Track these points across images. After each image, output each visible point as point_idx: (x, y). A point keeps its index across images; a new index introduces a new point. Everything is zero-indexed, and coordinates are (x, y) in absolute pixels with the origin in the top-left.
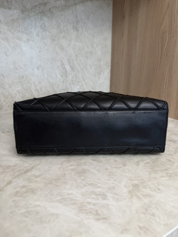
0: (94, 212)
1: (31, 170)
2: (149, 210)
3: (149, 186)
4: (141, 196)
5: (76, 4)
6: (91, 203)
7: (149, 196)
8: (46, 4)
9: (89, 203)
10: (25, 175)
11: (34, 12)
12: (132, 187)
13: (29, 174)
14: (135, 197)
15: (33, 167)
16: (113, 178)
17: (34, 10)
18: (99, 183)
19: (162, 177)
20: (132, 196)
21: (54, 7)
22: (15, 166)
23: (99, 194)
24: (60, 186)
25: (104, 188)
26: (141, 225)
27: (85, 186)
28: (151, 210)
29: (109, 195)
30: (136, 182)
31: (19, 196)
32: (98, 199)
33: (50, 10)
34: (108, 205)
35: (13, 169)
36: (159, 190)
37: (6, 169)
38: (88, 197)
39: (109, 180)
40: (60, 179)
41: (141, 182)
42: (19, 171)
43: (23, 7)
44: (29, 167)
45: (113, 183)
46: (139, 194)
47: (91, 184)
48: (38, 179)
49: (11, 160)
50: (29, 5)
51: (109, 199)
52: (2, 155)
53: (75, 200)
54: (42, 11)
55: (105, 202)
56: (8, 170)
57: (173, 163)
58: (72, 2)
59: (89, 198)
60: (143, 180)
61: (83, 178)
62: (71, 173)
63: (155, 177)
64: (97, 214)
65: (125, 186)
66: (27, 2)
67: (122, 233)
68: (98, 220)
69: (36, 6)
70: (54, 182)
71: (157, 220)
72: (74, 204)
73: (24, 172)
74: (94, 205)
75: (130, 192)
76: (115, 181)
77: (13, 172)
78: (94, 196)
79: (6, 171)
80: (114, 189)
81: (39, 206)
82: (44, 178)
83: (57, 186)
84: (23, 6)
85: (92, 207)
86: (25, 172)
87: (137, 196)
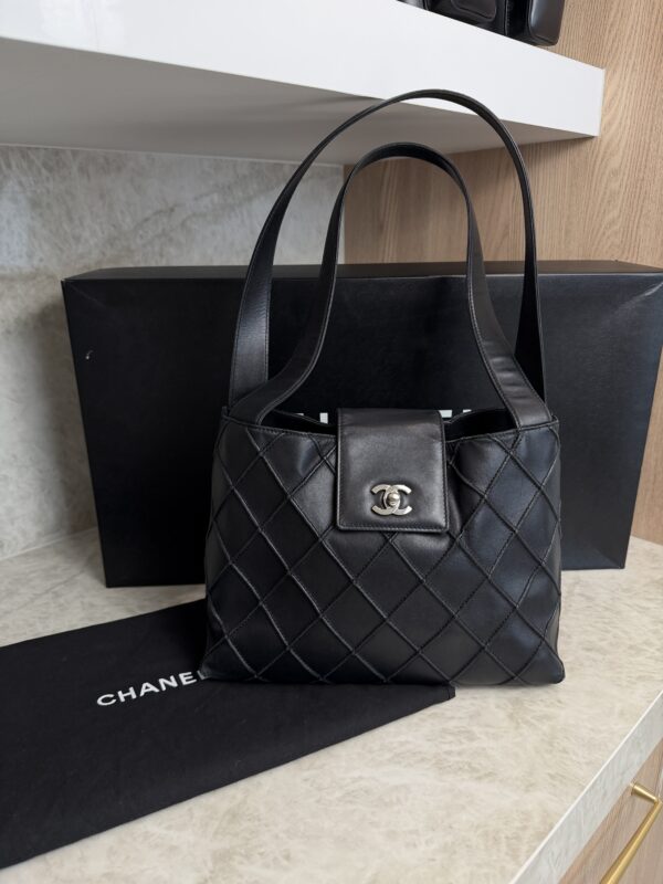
0: (466, 767)
2: (556, 744)
4: (533, 721)
5: (250, 199)
6: (452, 751)
7: (547, 717)
8: (172, 210)
9: (449, 753)
11: (141, 237)
14: (523, 725)
17: (141, 232)
20: (518, 723)
21: (194, 215)
23: (459, 732)
25: (460, 718)
26: (552, 772)
28: (558, 743)
29: (475, 729)
31: (308, 769)
32: (461, 743)
33: (183, 224)
34: (484, 749)
36: (560, 702)
38: (441, 742)
43: (112, 229)
45: (473, 704)
46: (528, 718)
50: (128, 220)
51: (479, 738)
53: (420, 752)
54: (164, 230)
55: (475, 744)
57: (569, 636)
58: (240, 194)
59: (445, 743)
64: (474, 770)
65: (498, 707)
66: (122, 212)
67: (527, 791)
68: (479, 778)
69: (146, 220)
71: (574, 758)
72: (423, 760)
74: (460, 754)
75: (511, 717)
78: (450, 738)
80: (480, 715)
81: (361, 778)
84: (114, 226)
85: (458, 759)
87: (527, 722)
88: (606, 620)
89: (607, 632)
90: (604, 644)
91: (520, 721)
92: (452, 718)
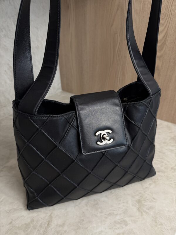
1: (52, 221)
2: (157, 222)
3: (147, 198)
4: (147, 211)
6: (120, 233)
7: (151, 208)
10: (51, 229)
12: (137, 204)
13: (53, 225)
14: (144, 213)
15: (51, 215)
16: (120, 200)
18: (114, 210)
19: (150, 184)
20: (142, 213)
22: (32, 221)
23: (121, 222)
24: (88, 227)
25: (120, 214)
27: (106, 218)
28: (158, 221)
29: (127, 219)
30: (137, 198)
32: (123, 227)
34: (132, 229)
35: (33, 227)
36: (154, 199)
37: (26, 229)
38: (115, 229)
39: (119, 204)
40: (83, 220)
41: (141, 196)
42: (41, 226)
44: (47, 217)
45: (124, 206)
46: (145, 209)
47: (110, 214)
48: (66, 228)
49: (23, 216)
51: (129, 224)
52: (7, 212)
55: (128, 227)
56: (30, 230)
60: (140, 193)
61: (100, 210)
62: (87, 210)
63: (146, 187)
65: (133, 205)
70: (81, 225)
71: (165, 227)
73: (46, 225)
75: (139, 210)
76: (124, 202)
77: (37, 230)
78: (118, 226)
79: (28, 232)
80: (127, 211)
82: (69, 224)
83: (86, 228)
86: (48, 225)
87: (145, 212)
88: (161, 157)
89: (163, 162)
90: (163, 168)
91: (142, 211)
92: (117, 215)
